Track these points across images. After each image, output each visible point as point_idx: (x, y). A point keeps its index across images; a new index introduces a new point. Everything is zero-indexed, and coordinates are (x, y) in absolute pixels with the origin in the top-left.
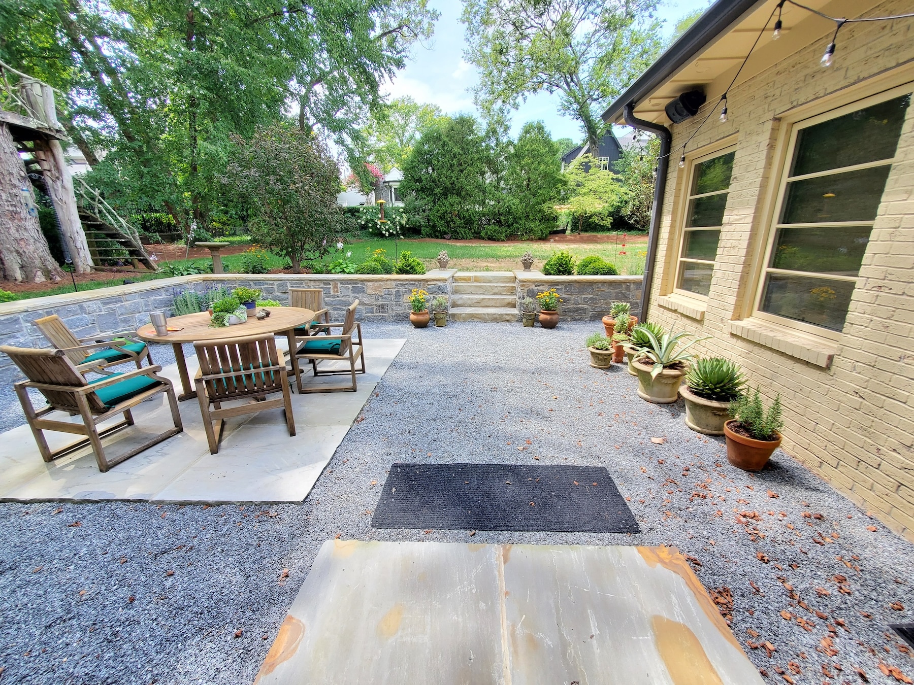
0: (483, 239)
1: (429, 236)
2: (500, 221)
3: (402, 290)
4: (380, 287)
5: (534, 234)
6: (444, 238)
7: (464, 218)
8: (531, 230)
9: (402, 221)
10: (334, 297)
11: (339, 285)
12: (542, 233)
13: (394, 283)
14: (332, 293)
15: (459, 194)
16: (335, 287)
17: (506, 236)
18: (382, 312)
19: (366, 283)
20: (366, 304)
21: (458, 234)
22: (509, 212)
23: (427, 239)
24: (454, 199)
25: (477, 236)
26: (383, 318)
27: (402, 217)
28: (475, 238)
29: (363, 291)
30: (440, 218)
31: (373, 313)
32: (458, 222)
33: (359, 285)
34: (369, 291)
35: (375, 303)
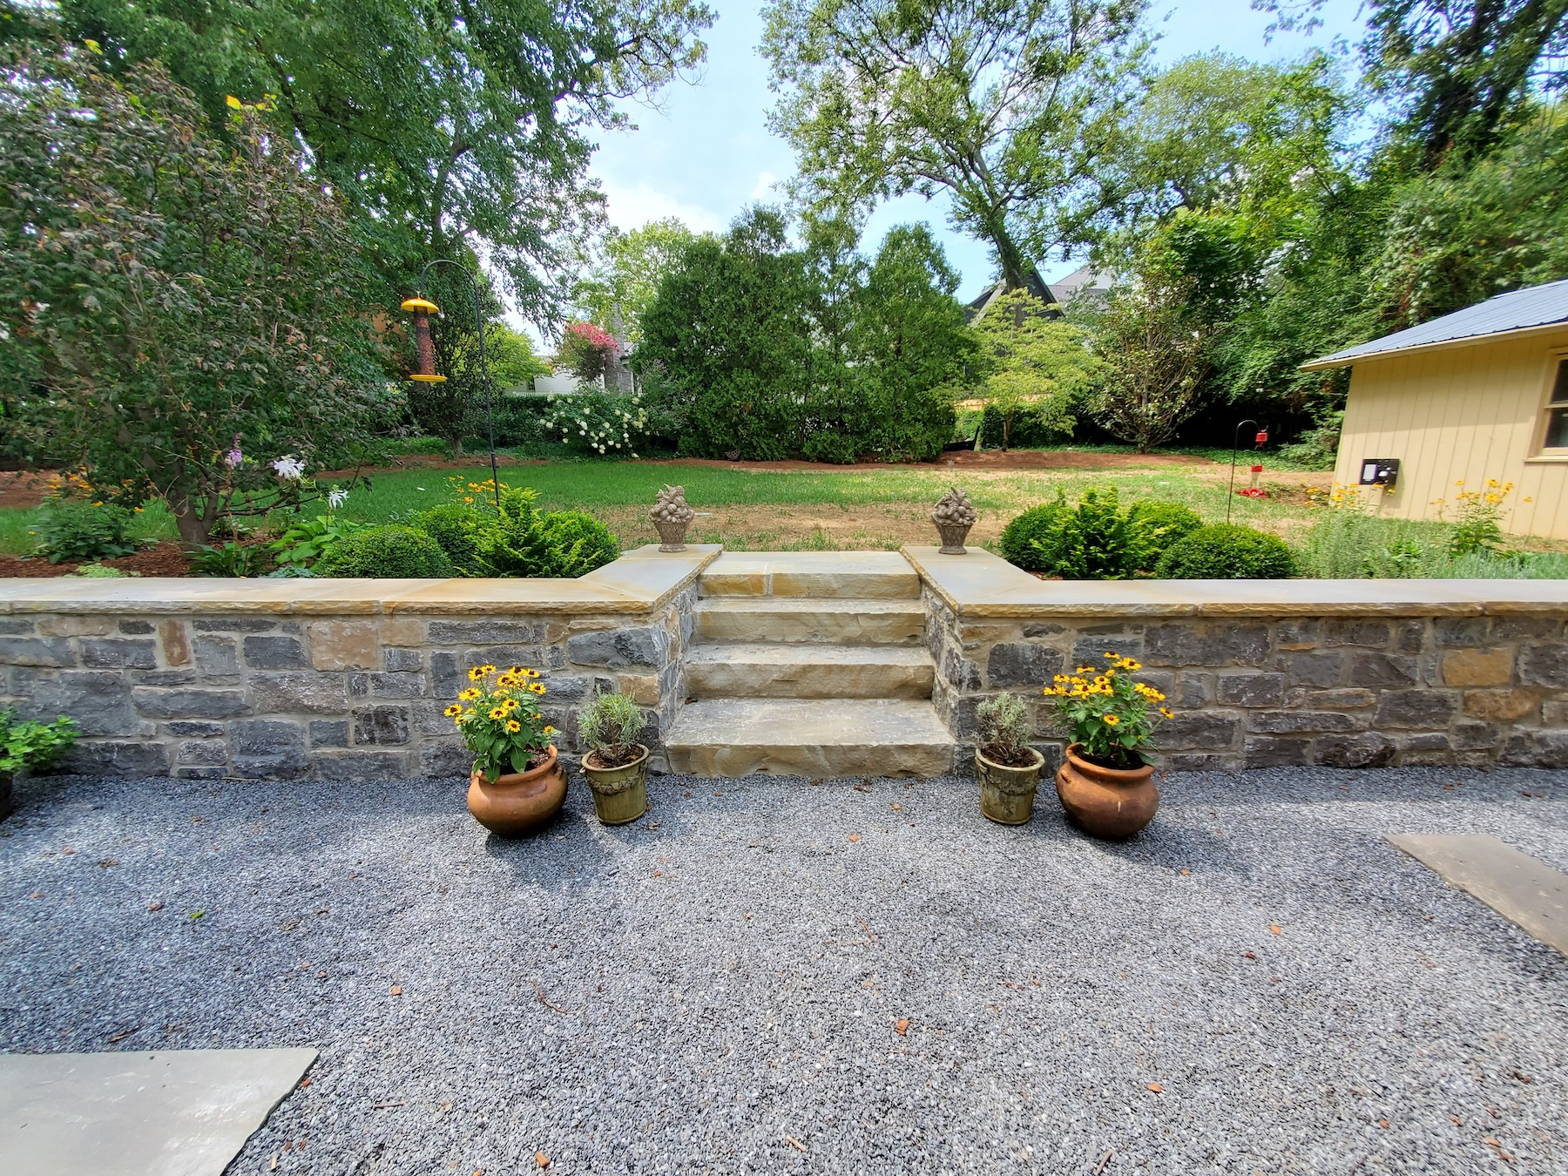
0: (808, 459)
1: (695, 453)
2: (842, 423)
3: (460, 651)
4: (365, 638)
5: (914, 450)
6: (726, 458)
7: (767, 416)
8: (908, 440)
9: (635, 423)
10: (171, 680)
11: (190, 633)
12: (930, 447)
13: (423, 625)
14: (162, 665)
15: (754, 367)
16: (174, 639)
17: (856, 454)
18: (385, 742)
19: (305, 624)
20: (310, 710)
21: (755, 449)
22: (862, 406)
23: (691, 460)
24: (745, 378)
25: (795, 454)
26: (388, 765)
27: (635, 415)
28: (791, 457)
29: (293, 656)
30: (716, 415)
31: (343, 742)
32: (754, 423)
33: (276, 633)
34: (322, 656)
35: (351, 704)
